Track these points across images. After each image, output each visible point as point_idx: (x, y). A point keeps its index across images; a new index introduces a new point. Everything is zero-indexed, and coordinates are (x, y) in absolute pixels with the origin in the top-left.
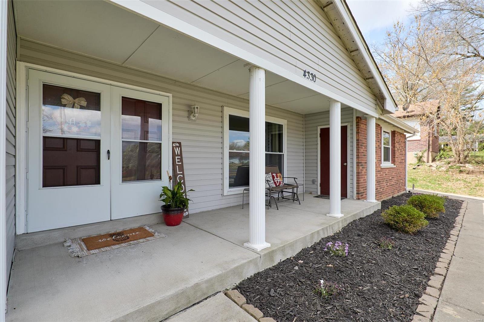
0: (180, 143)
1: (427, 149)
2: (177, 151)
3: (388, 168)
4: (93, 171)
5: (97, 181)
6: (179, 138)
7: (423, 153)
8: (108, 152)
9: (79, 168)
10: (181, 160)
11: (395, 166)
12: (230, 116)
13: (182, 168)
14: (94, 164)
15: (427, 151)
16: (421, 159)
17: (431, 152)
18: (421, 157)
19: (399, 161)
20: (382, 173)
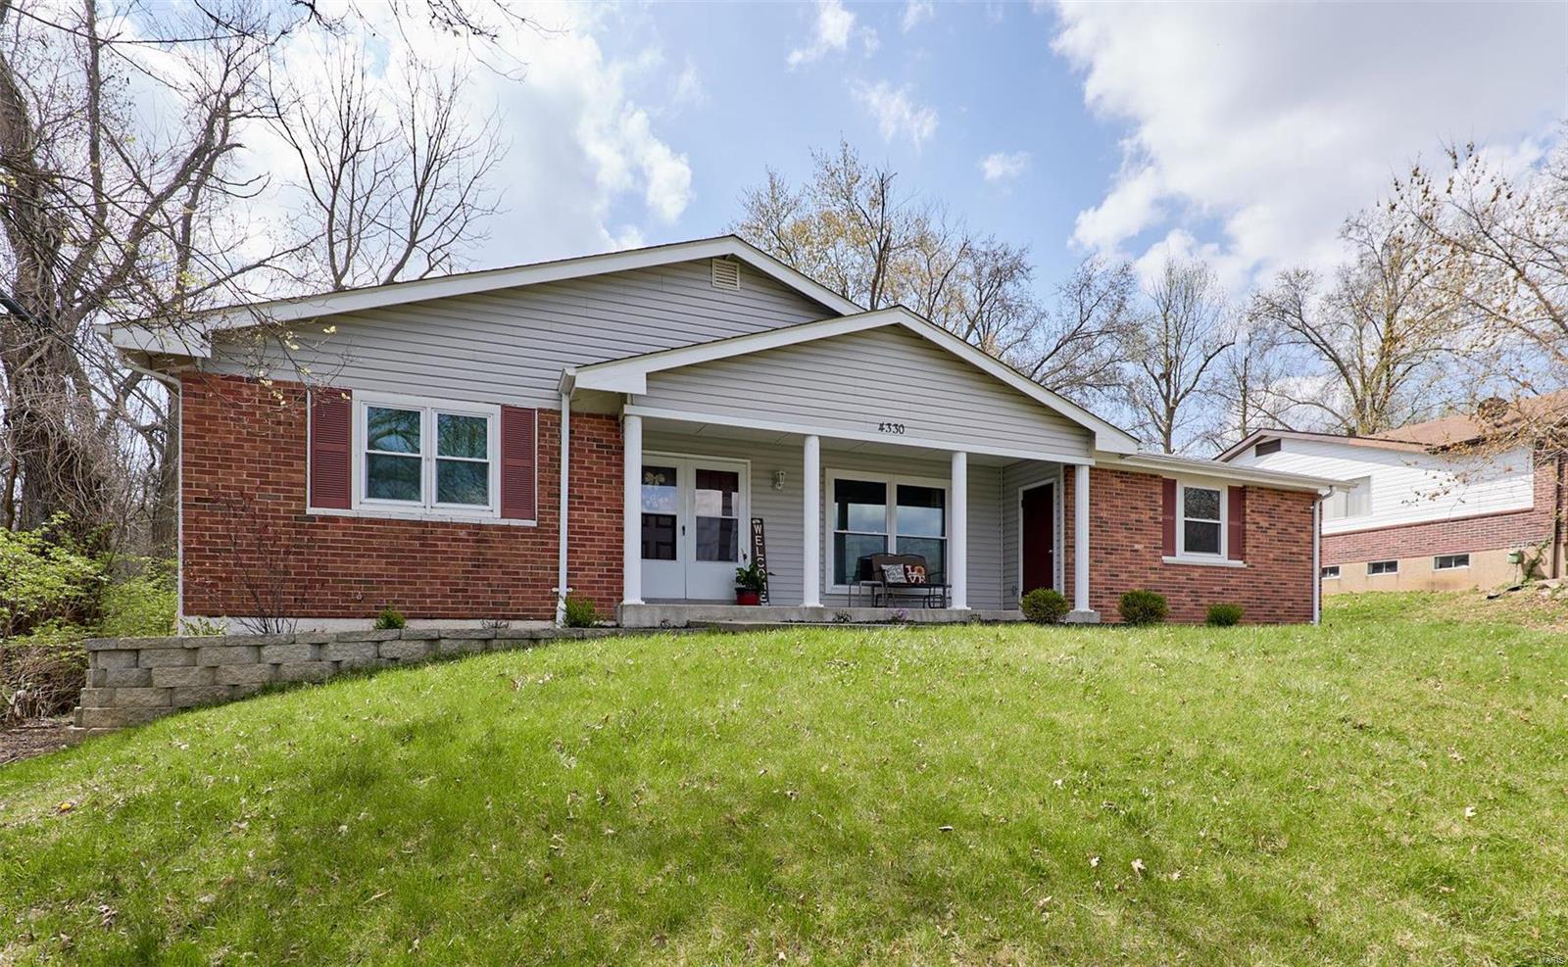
0: (761, 520)
1: (1553, 535)
2: (758, 529)
3: (1203, 567)
4: (669, 547)
5: (674, 557)
6: (760, 513)
7: (1540, 551)
8: (684, 528)
9: (658, 544)
10: (763, 540)
11: (1245, 566)
12: (837, 481)
13: (762, 550)
14: (670, 540)
15: (1553, 542)
16: (1536, 571)
17: (1565, 545)
18: (1534, 564)
19: (1271, 556)
20: (1167, 574)
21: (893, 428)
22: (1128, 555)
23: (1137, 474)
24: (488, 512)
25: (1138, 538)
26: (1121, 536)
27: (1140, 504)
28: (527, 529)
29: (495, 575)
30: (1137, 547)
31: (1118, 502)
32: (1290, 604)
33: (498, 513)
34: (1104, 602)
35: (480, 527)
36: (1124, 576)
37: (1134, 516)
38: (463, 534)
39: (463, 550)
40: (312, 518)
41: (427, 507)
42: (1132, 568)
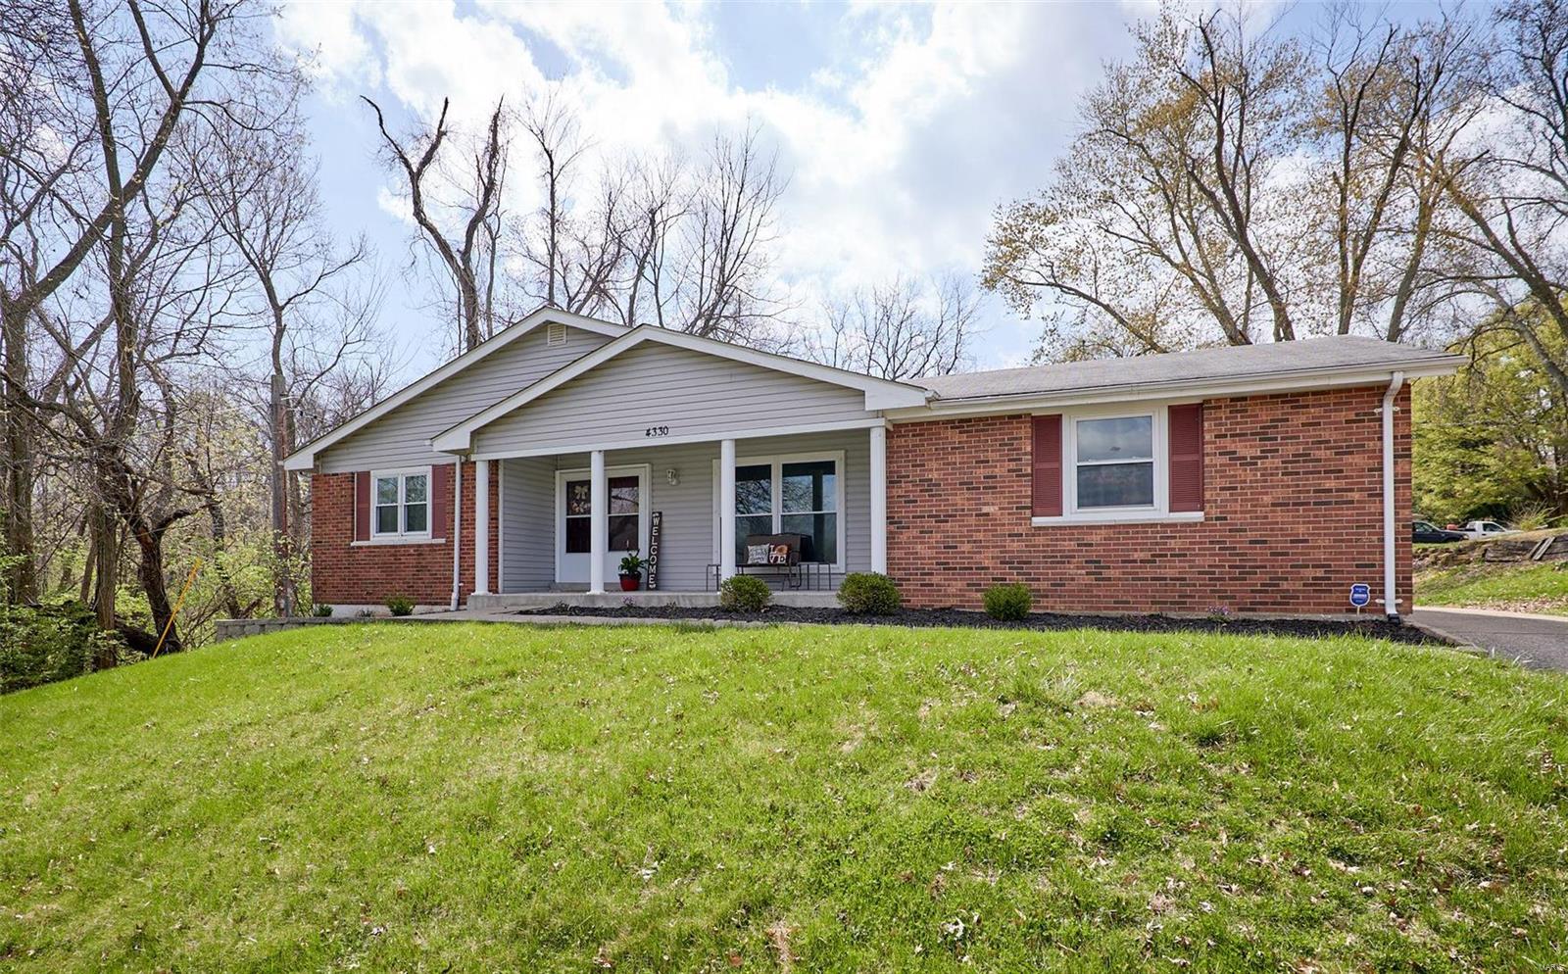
0: (660, 513)
19: (1267, 499)
20: (1041, 540)
21: (658, 431)
22: (972, 520)
23: (987, 419)
24: (423, 537)
25: (989, 498)
26: (961, 499)
27: (991, 456)
28: (440, 545)
29: (426, 575)
30: (985, 509)
31: (957, 458)
32: (1320, 573)
33: (430, 536)
34: (935, 579)
35: (420, 546)
36: (966, 547)
37: (981, 472)
38: (412, 551)
39: (412, 561)
40: (353, 548)
41: (401, 537)
42: (980, 536)
